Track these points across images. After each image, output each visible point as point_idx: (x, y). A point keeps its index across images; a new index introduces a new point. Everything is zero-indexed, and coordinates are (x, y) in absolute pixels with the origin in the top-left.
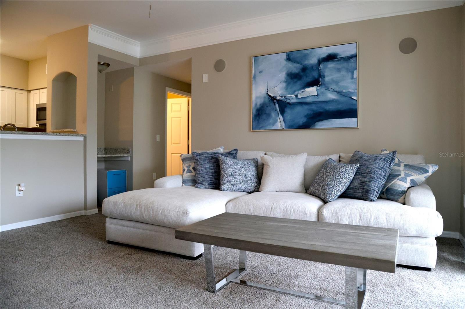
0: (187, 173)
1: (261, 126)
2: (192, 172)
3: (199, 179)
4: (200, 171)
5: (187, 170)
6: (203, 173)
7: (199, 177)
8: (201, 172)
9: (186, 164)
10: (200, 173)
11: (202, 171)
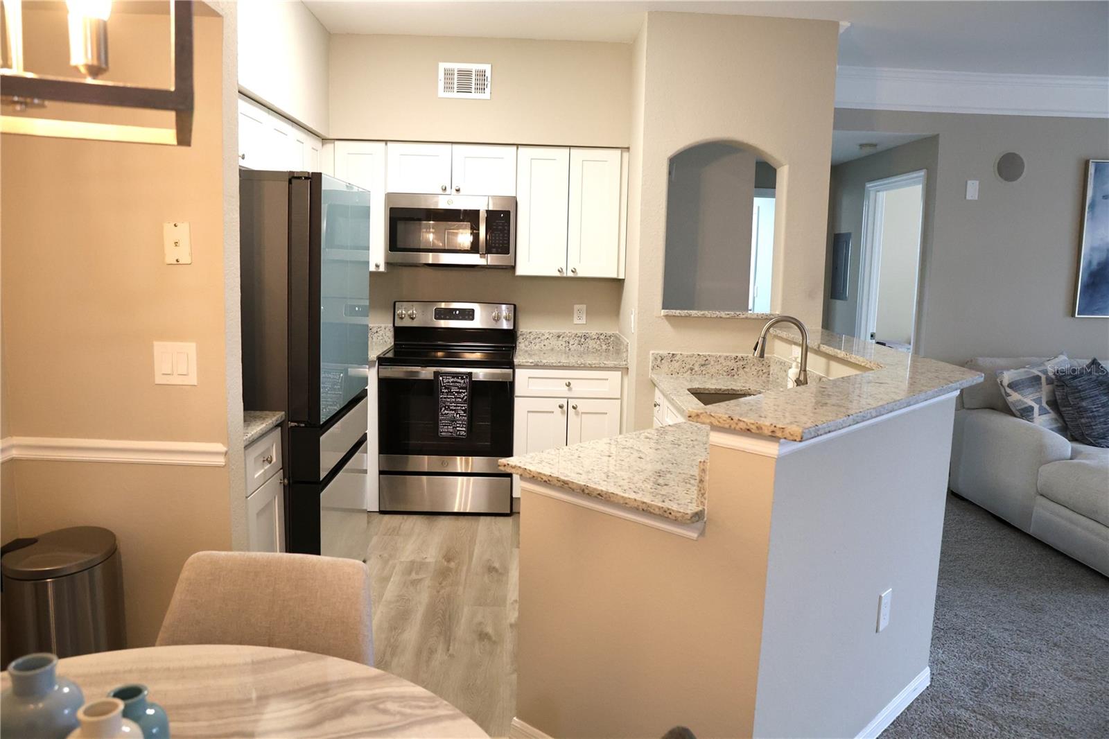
0: (1039, 415)
1: (1096, 308)
2: (1049, 413)
3: (1094, 427)
4: (1093, 412)
5: (1040, 410)
6: (1102, 416)
7: (1092, 424)
8: (1096, 414)
9: (1031, 396)
10: (1095, 417)
11: (1097, 411)
